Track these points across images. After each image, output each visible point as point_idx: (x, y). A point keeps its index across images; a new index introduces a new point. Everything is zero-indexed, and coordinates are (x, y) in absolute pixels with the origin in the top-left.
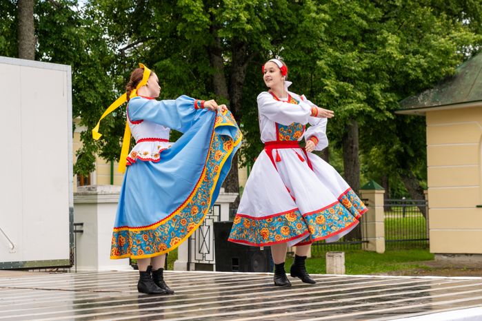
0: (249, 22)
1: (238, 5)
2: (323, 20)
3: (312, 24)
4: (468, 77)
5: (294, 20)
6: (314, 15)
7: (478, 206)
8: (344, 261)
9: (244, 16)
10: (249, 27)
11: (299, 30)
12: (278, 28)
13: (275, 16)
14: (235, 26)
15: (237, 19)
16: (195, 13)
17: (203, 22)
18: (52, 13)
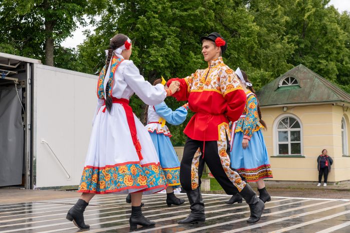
0: (163, 62)
1: (157, 54)
2: (199, 63)
3: (193, 64)
4: (266, 93)
5: (183, 62)
6: (195, 60)
7: (271, 157)
8: (209, 184)
9: (160, 59)
10: (162, 65)
11: (185, 67)
12: (175, 66)
13: (174, 60)
14: (155, 64)
15: (157, 61)
16: (134, 56)
17: (138, 61)
18: (62, 55)
